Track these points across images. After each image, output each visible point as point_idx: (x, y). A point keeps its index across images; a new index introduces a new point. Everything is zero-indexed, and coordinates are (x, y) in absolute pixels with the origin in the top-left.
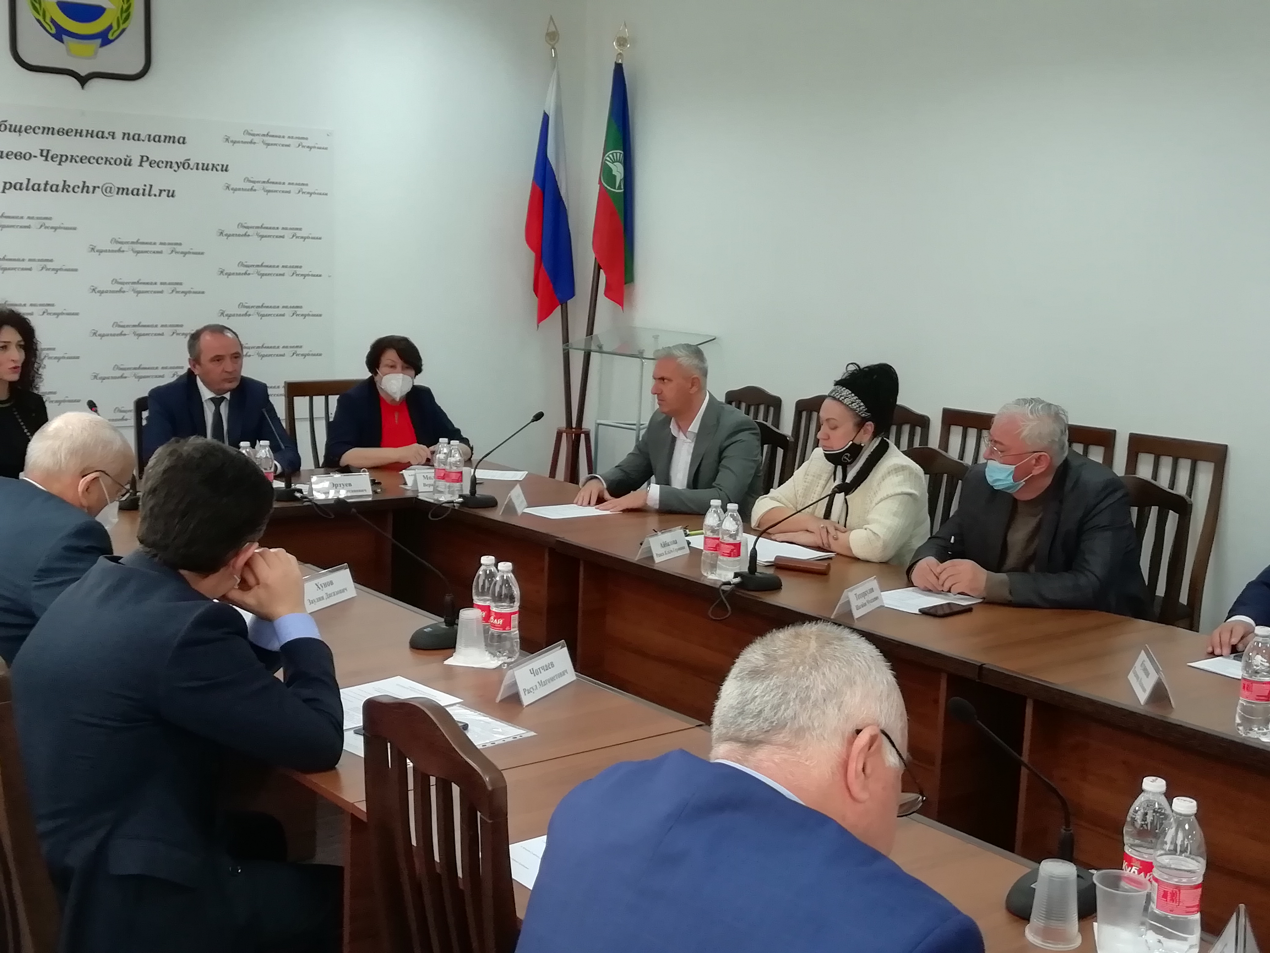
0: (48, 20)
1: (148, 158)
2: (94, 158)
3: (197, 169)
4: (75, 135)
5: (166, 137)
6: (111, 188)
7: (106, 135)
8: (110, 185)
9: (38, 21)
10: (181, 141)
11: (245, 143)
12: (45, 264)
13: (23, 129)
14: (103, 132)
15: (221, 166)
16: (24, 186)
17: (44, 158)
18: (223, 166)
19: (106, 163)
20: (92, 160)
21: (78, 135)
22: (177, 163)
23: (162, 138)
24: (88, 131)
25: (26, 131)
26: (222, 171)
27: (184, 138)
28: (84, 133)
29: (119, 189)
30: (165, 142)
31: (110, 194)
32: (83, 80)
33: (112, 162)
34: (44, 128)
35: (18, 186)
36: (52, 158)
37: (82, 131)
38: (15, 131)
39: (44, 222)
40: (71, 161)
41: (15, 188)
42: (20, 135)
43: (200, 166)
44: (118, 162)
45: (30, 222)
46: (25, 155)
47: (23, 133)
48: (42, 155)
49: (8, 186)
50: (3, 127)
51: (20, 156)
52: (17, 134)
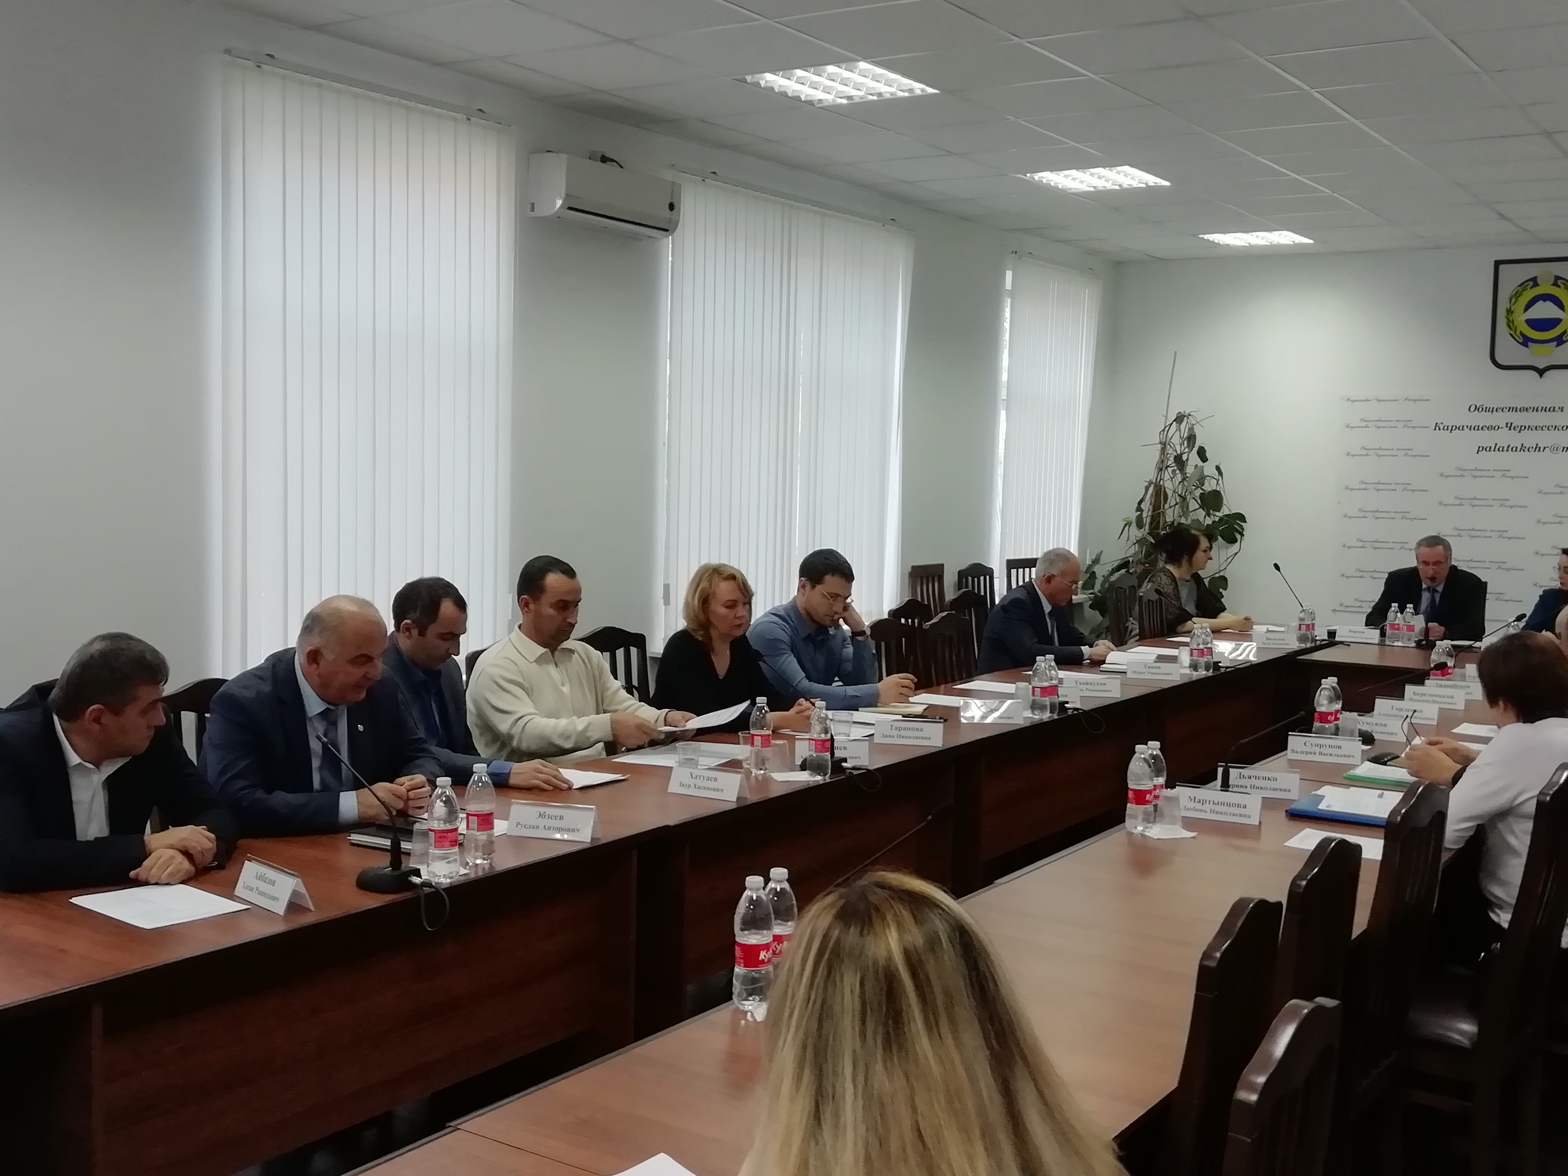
0: (1518, 333)
2: (1546, 427)
4: (1533, 411)
6: (1558, 447)
7: (1556, 409)
8: (1558, 445)
9: (1511, 335)
12: (1504, 503)
13: (1495, 409)
14: (1554, 408)
16: (1493, 449)
17: (1508, 429)
19: (1554, 430)
20: (1544, 428)
21: (1535, 411)
24: (1542, 408)
28: (1540, 409)
29: (1564, 448)
31: (1556, 452)
32: (1541, 372)
34: (1510, 408)
35: (1488, 449)
36: (1514, 428)
37: (1538, 408)
38: (1489, 411)
39: (1505, 473)
40: (1528, 430)
41: (1486, 451)
42: (1492, 414)
45: (1494, 474)
46: (1495, 427)
47: (1495, 412)
48: (1507, 427)
49: (1481, 449)
50: (1481, 409)
51: (1491, 428)
52: (1490, 413)
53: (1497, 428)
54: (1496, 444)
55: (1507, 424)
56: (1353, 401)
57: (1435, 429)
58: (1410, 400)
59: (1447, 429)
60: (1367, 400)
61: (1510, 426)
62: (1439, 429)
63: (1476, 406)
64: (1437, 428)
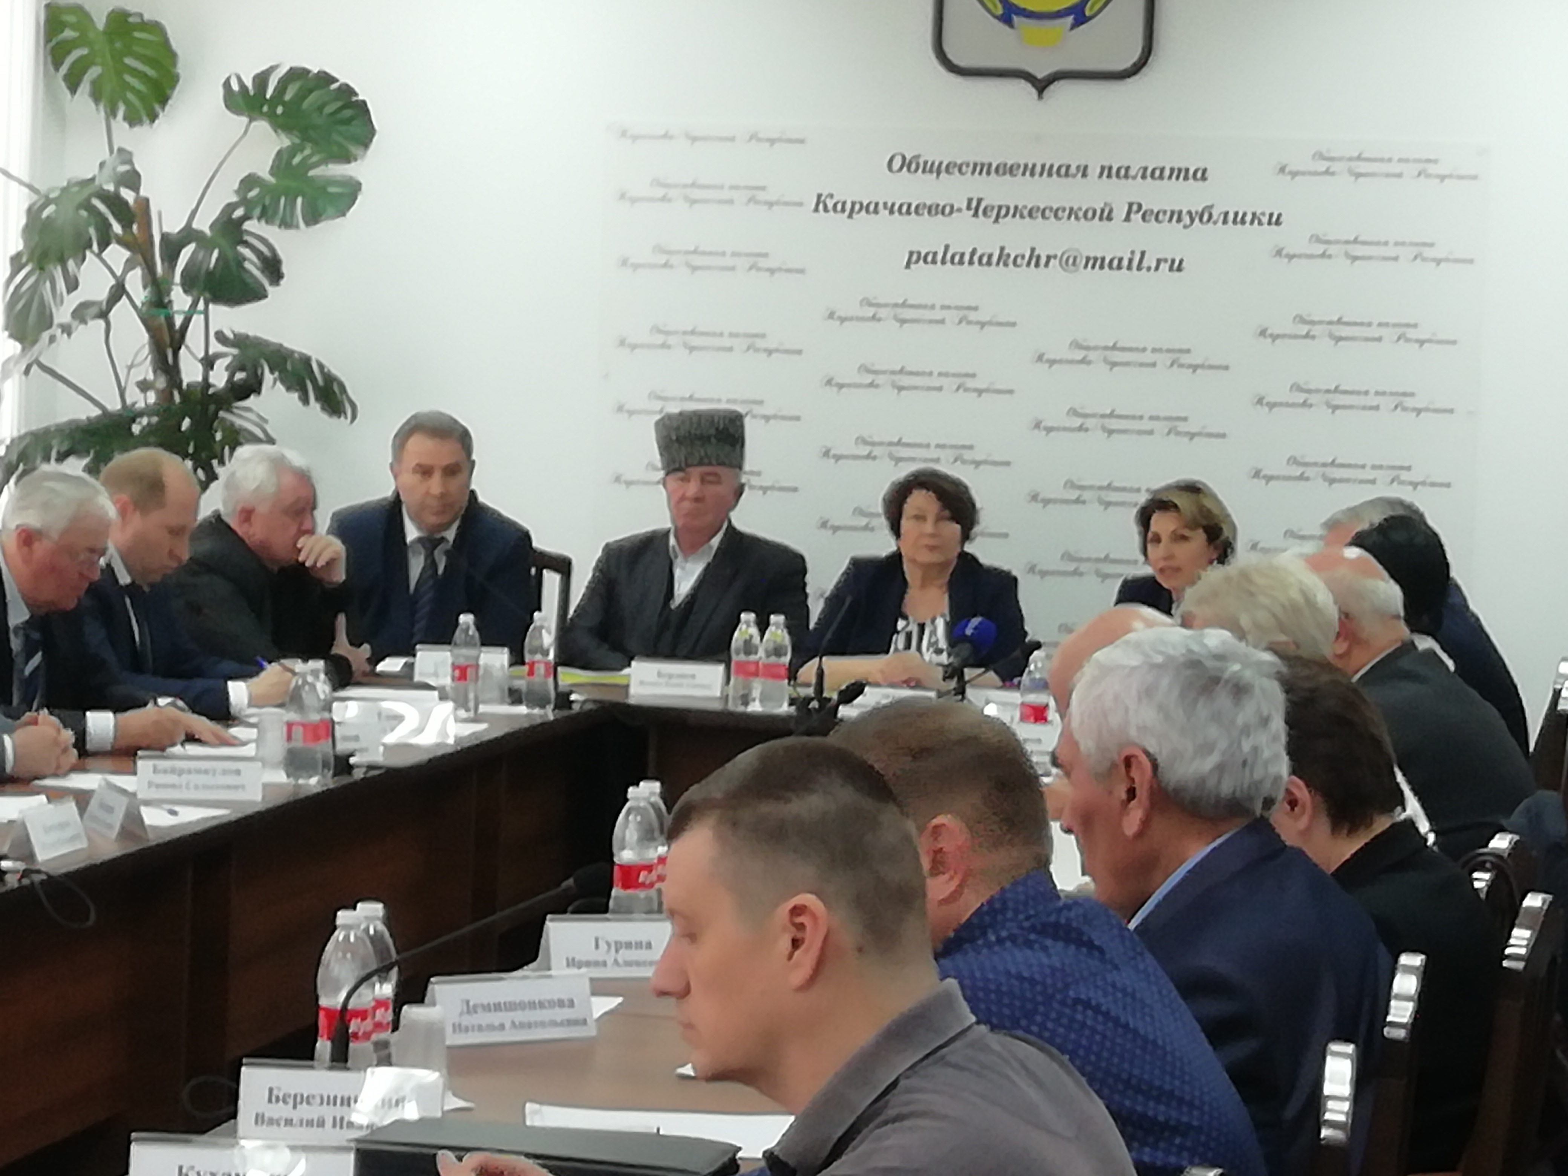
1: (1140, 206)
2: (1051, 210)
3: (1225, 222)
4: (1024, 174)
6: (1076, 258)
7: (1073, 170)
8: (1075, 254)
10: (1199, 174)
11: (1316, 173)
12: (963, 381)
13: (943, 167)
14: (1068, 167)
15: (1267, 217)
16: (939, 257)
17: (972, 212)
18: (1271, 215)
19: (1069, 217)
20: (1047, 213)
21: (1028, 173)
22: (1190, 213)
23: (1167, 173)
24: (1043, 166)
25: (948, 172)
26: (1270, 223)
27: (1205, 171)
28: (1038, 169)
29: (1088, 259)
30: (1170, 177)
31: (1072, 268)
32: (1042, 86)
33: (1081, 214)
34: (975, 165)
35: (930, 258)
36: (985, 211)
38: (931, 171)
39: (965, 313)
40: (1014, 216)
41: (926, 262)
42: (938, 177)
43: (1231, 217)
44: (1090, 214)
45: (945, 314)
46: (944, 207)
47: (943, 175)
48: (969, 208)
49: (915, 257)
50: (913, 167)
51: (934, 210)
52: (935, 175)
53: (947, 210)
54: (947, 248)
55: (970, 201)
56: (635, 138)
57: (816, 210)
58: (759, 140)
59: (843, 210)
60: (666, 136)
61: (976, 208)
62: (826, 209)
63: (904, 158)
64: (821, 207)
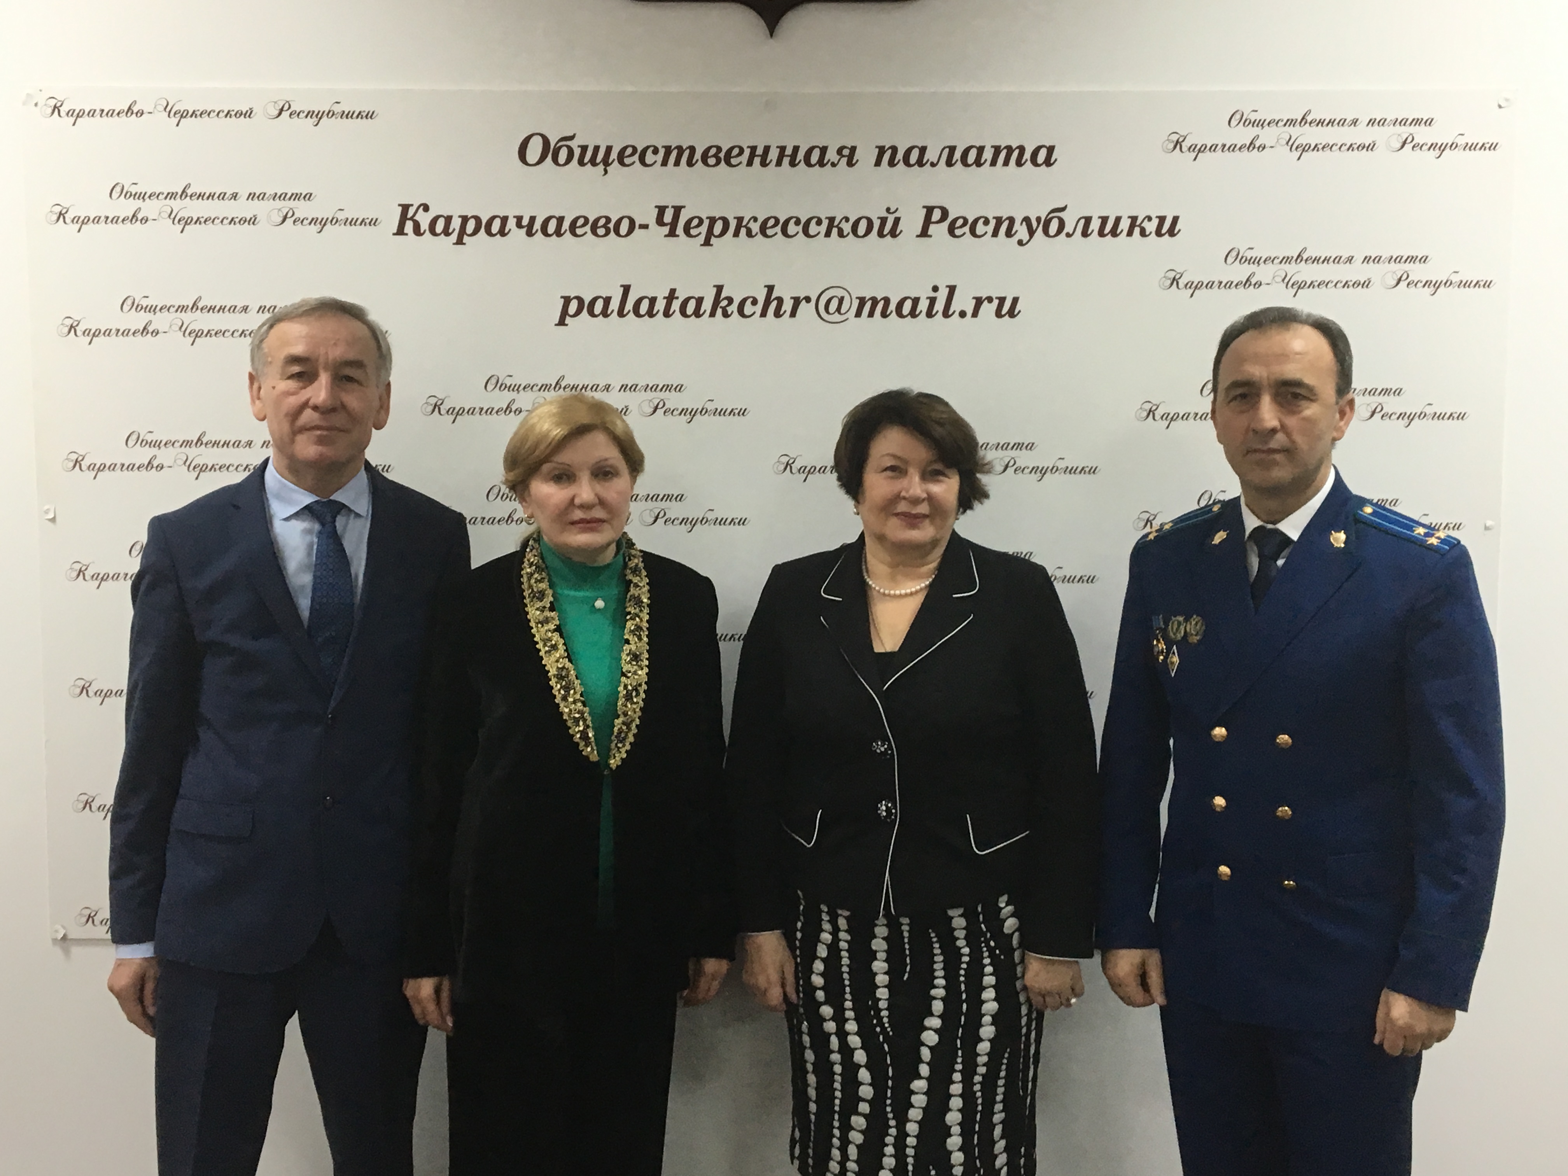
1: (945, 213)
2: (798, 222)
3: (1085, 234)
4: (750, 163)
5: (997, 150)
6: (841, 300)
7: (831, 155)
8: (840, 293)
10: (1042, 156)
11: (1232, 148)
13: (614, 155)
14: (824, 150)
15: (1155, 222)
16: (614, 305)
17: (666, 230)
18: (1162, 219)
19: (828, 234)
20: (792, 228)
21: (757, 160)
22: (1027, 220)
23: (988, 155)
24: (782, 149)
25: (622, 163)
26: (1159, 233)
27: (1051, 150)
28: (773, 155)
29: (862, 301)
30: (994, 163)
31: (837, 317)
32: (773, 15)
33: (847, 227)
34: (668, 150)
35: (599, 306)
36: (687, 227)
37: (767, 149)
38: (593, 162)
40: (736, 234)
41: (591, 312)
42: (606, 172)
43: (1095, 225)
44: (862, 228)
45: (628, 398)
46: (618, 222)
47: (615, 168)
48: (660, 222)
49: (573, 306)
50: (563, 155)
51: (602, 227)
52: (601, 167)
53: (624, 228)
54: (626, 289)
55: (662, 210)
57: (400, 231)
58: (296, 114)
59: (447, 231)
60: (129, 112)
61: (673, 222)
62: (417, 231)
63: (546, 141)
64: (409, 226)
